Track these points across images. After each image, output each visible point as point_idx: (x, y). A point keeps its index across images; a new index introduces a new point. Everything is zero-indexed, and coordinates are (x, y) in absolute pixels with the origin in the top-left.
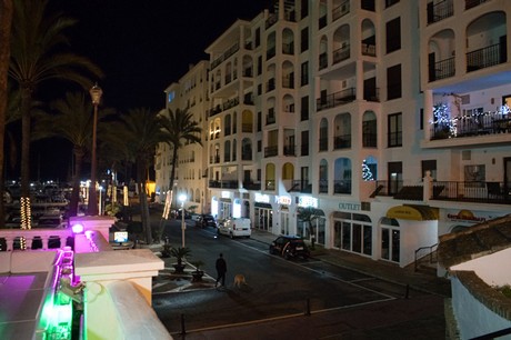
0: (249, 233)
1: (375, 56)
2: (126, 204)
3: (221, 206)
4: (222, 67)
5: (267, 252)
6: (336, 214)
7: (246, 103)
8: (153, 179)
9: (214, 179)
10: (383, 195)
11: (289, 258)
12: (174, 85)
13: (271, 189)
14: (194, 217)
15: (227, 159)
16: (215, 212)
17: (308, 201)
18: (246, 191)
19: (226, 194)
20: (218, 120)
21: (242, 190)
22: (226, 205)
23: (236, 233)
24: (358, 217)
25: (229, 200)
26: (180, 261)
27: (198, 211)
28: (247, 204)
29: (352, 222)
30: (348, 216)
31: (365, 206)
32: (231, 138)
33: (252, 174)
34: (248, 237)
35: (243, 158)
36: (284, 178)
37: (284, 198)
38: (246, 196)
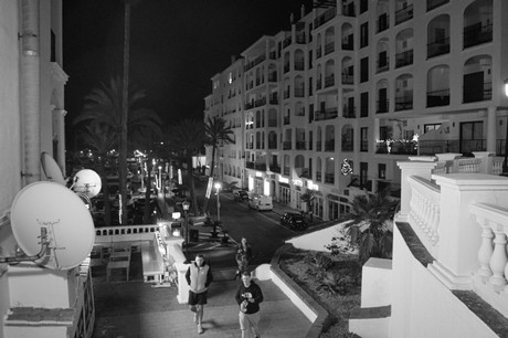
0: (271, 207)
1: (352, 83)
2: (180, 183)
3: (256, 183)
4: (254, 70)
5: (278, 223)
6: (329, 196)
7: (271, 103)
8: (204, 153)
9: (251, 160)
10: (357, 186)
11: (292, 228)
12: (218, 75)
13: (287, 174)
14: (234, 191)
15: (258, 147)
16: (251, 186)
17: (312, 185)
18: (272, 173)
19: (259, 174)
20: (252, 113)
21: (269, 173)
22: (259, 182)
23: (261, 208)
24: (342, 200)
25: (261, 178)
26: (215, 229)
27: (239, 185)
28: (274, 182)
29: (339, 202)
30: (336, 198)
31: (347, 193)
32: (261, 130)
33: (278, 159)
34: (270, 210)
35: (270, 147)
36: (297, 166)
37: (298, 182)
38: (273, 176)
